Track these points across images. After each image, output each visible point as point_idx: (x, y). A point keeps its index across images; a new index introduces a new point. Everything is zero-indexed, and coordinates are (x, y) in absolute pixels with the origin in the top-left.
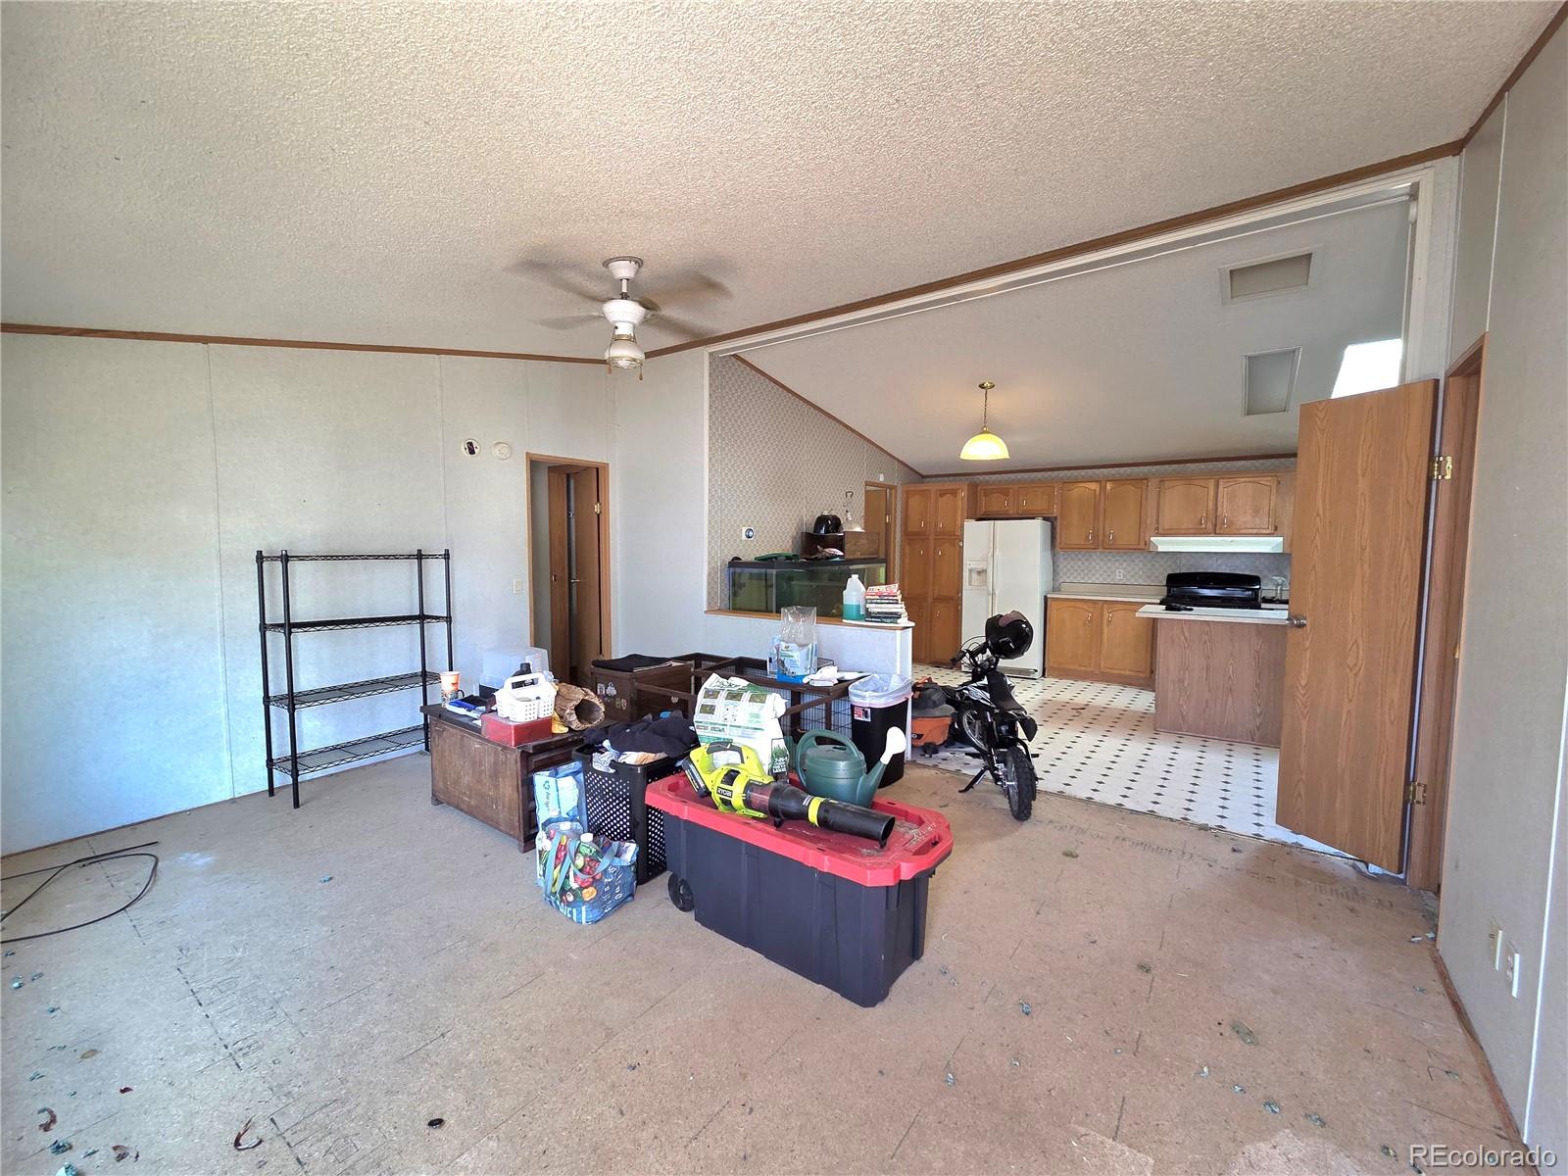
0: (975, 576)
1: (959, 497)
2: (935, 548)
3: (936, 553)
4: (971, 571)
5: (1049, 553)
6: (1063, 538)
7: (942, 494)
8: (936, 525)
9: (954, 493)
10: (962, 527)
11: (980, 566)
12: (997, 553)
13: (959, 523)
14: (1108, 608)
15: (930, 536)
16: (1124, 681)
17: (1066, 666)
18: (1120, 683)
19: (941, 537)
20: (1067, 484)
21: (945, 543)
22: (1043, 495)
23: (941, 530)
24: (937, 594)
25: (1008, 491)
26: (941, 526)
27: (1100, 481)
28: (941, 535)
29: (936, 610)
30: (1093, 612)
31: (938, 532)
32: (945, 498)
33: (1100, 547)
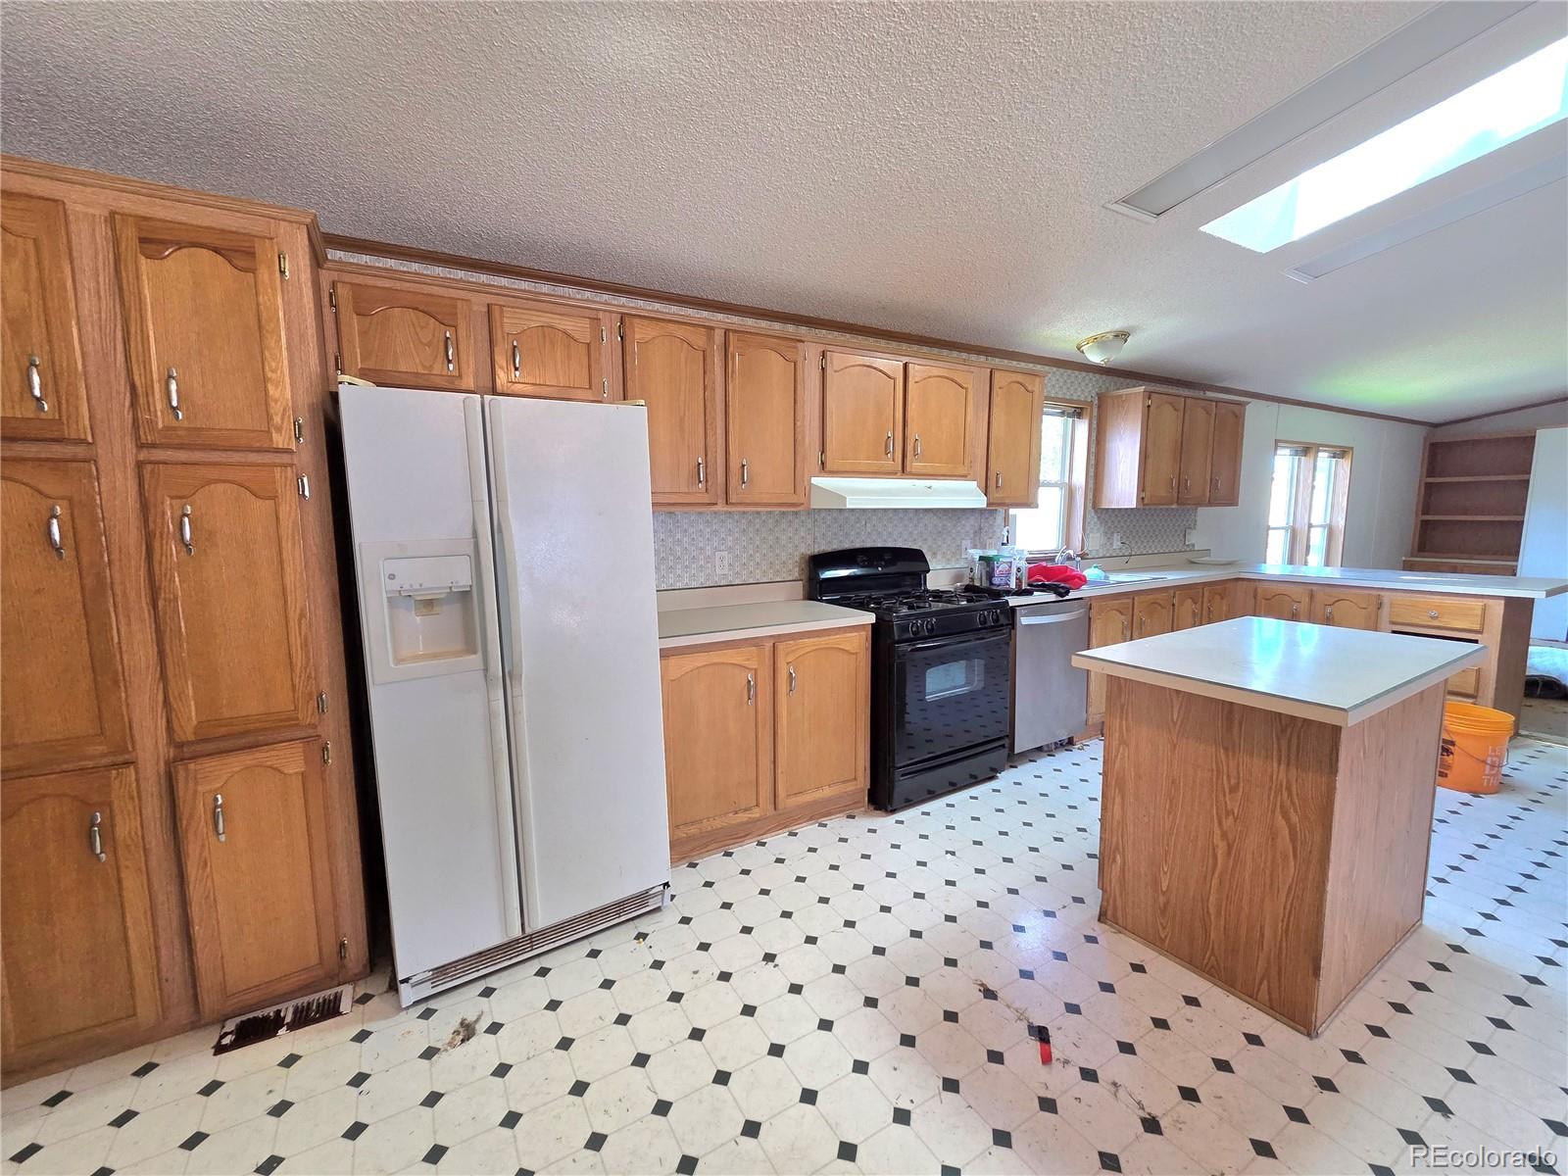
2: (147, 506)
3: (151, 535)
13: (280, 392)
14: (787, 654)
15: (100, 443)
16: (818, 813)
17: (706, 826)
18: (811, 819)
19: (182, 455)
20: (636, 321)
21: (209, 483)
22: (573, 343)
23: (175, 424)
24: (195, 722)
25: (455, 307)
26: (175, 404)
27: (712, 328)
28: (180, 447)
29: (196, 791)
30: (756, 670)
31: (159, 431)
32: (178, 265)
33: (719, 501)
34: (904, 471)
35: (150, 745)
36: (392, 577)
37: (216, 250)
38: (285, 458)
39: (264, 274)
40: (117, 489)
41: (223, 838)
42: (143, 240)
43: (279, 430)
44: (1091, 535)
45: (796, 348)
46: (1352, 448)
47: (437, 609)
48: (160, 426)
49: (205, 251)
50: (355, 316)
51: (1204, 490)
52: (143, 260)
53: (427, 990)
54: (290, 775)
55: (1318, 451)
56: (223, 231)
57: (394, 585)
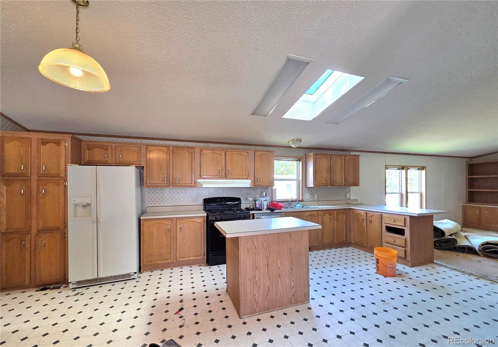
0: (80, 209)
2: (38, 187)
3: (38, 192)
4: (76, 205)
5: (139, 189)
6: (148, 180)
7: (44, 142)
8: (39, 168)
9: (58, 143)
10: (66, 170)
11: (85, 201)
12: (100, 190)
13: (63, 167)
14: (180, 222)
15: (32, 177)
16: (190, 263)
17: (155, 262)
18: (188, 265)
19: (45, 178)
20: (149, 147)
21: (49, 183)
22: (134, 152)
23: (44, 173)
24: (42, 227)
25: (108, 147)
26: (44, 169)
27: (169, 147)
28: (45, 177)
29: (39, 240)
30: (171, 225)
31: (41, 174)
32: (48, 146)
33: (171, 185)
34: (226, 178)
35: (34, 231)
36: (74, 201)
37: (54, 143)
38: (63, 178)
39: (62, 146)
40: (34, 184)
41: (43, 249)
42: (42, 143)
43: (62, 173)
44: (305, 195)
45: (192, 150)
46: (426, 167)
47: (86, 207)
48: (41, 173)
49: (52, 143)
50: (87, 150)
51: (342, 181)
52: (42, 146)
53: (75, 286)
54: (57, 239)
55: (408, 169)
56: (55, 140)
57: (74, 202)
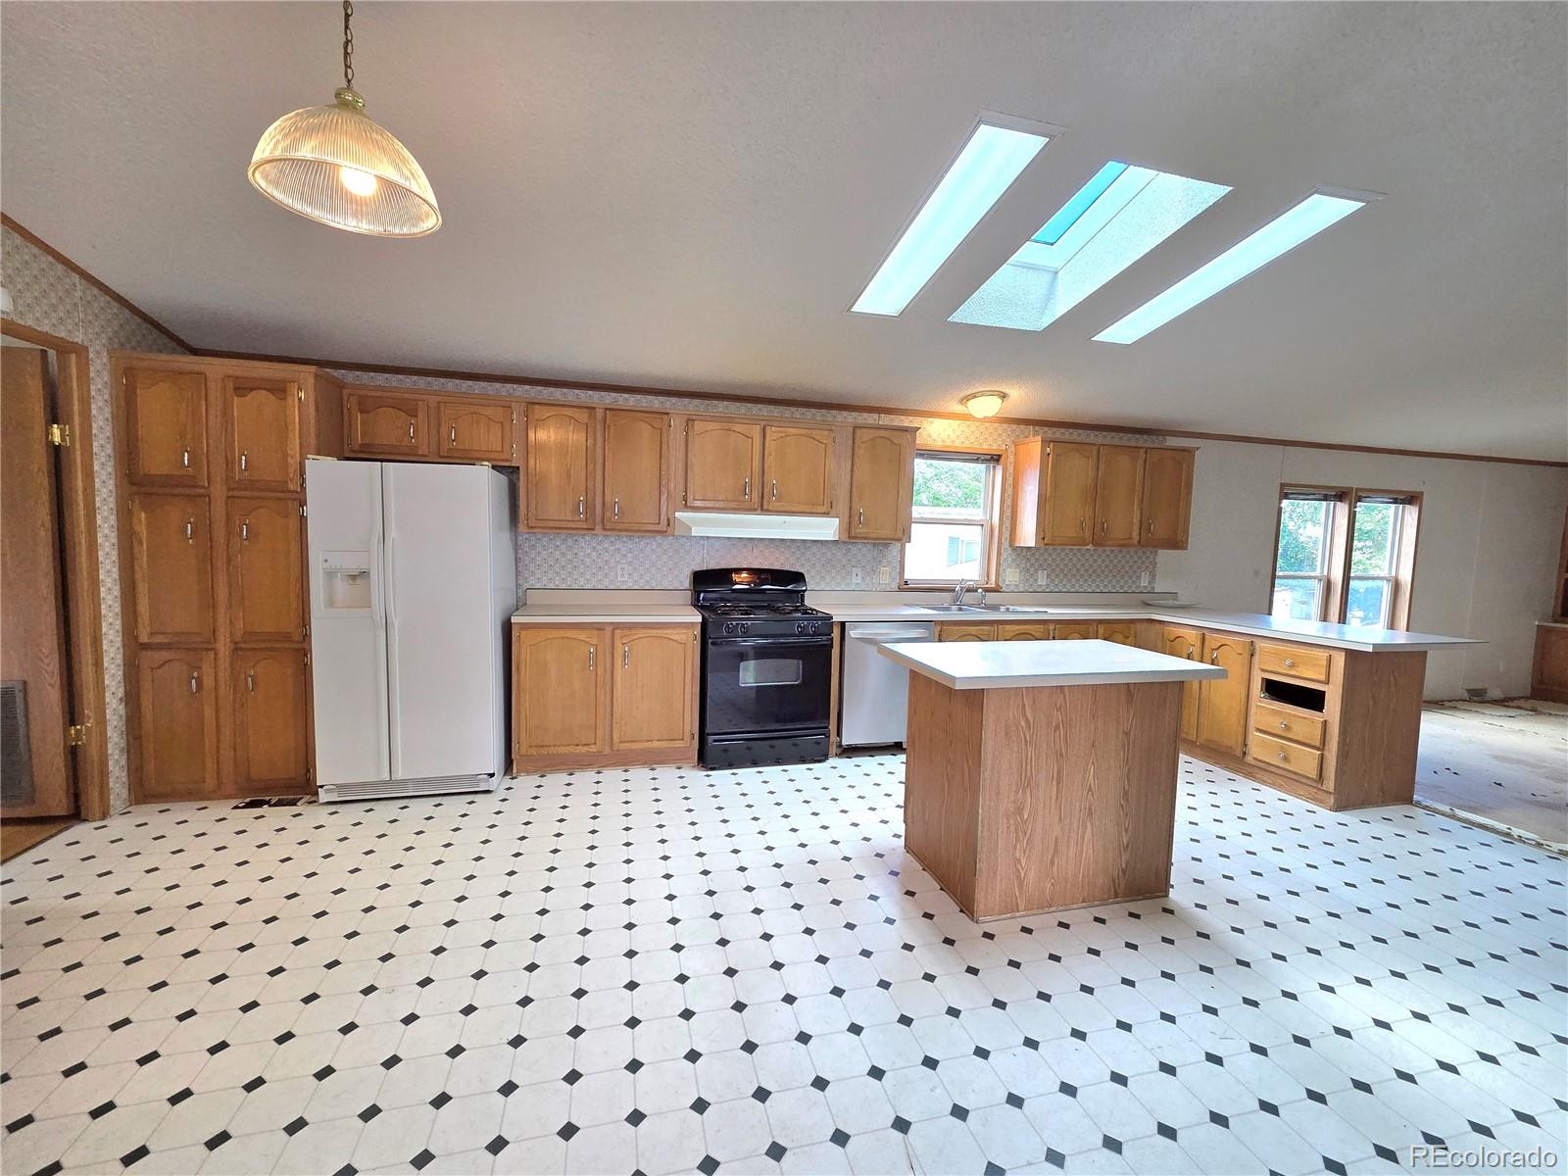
1: (292, 403)
2: (228, 520)
3: (230, 533)
4: (330, 575)
5: (506, 536)
6: (532, 508)
7: (242, 388)
8: (229, 463)
9: (279, 389)
10: (302, 471)
11: (353, 564)
12: (393, 534)
13: (293, 462)
14: (623, 636)
15: (212, 488)
16: (651, 759)
17: (552, 750)
18: (645, 763)
19: (247, 494)
20: (536, 407)
21: (257, 507)
22: (492, 422)
23: (244, 478)
24: (242, 630)
25: (417, 405)
26: (244, 467)
27: (595, 410)
28: (246, 489)
29: (241, 666)
30: (596, 645)
31: (237, 482)
32: (252, 399)
33: (597, 527)
34: (762, 509)
35: (223, 642)
36: (327, 560)
37: (268, 390)
38: (297, 496)
39: (290, 401)
40: (217, 510)
41: (252, 693)
42: (236, 388)
43: (292, 481)
44: (1008, 570)
45: (662, 418)
46: (1421, 494)
47: (358, 581)
48: (238, 478)
49: (263, 391)
50: (359, 414)
51: (1131, 532)
52: (235, 397)
53: (335, 797)
54: (286, 667)
55: (1360, 499)
56: (272, 381)
57: (327, 565)
